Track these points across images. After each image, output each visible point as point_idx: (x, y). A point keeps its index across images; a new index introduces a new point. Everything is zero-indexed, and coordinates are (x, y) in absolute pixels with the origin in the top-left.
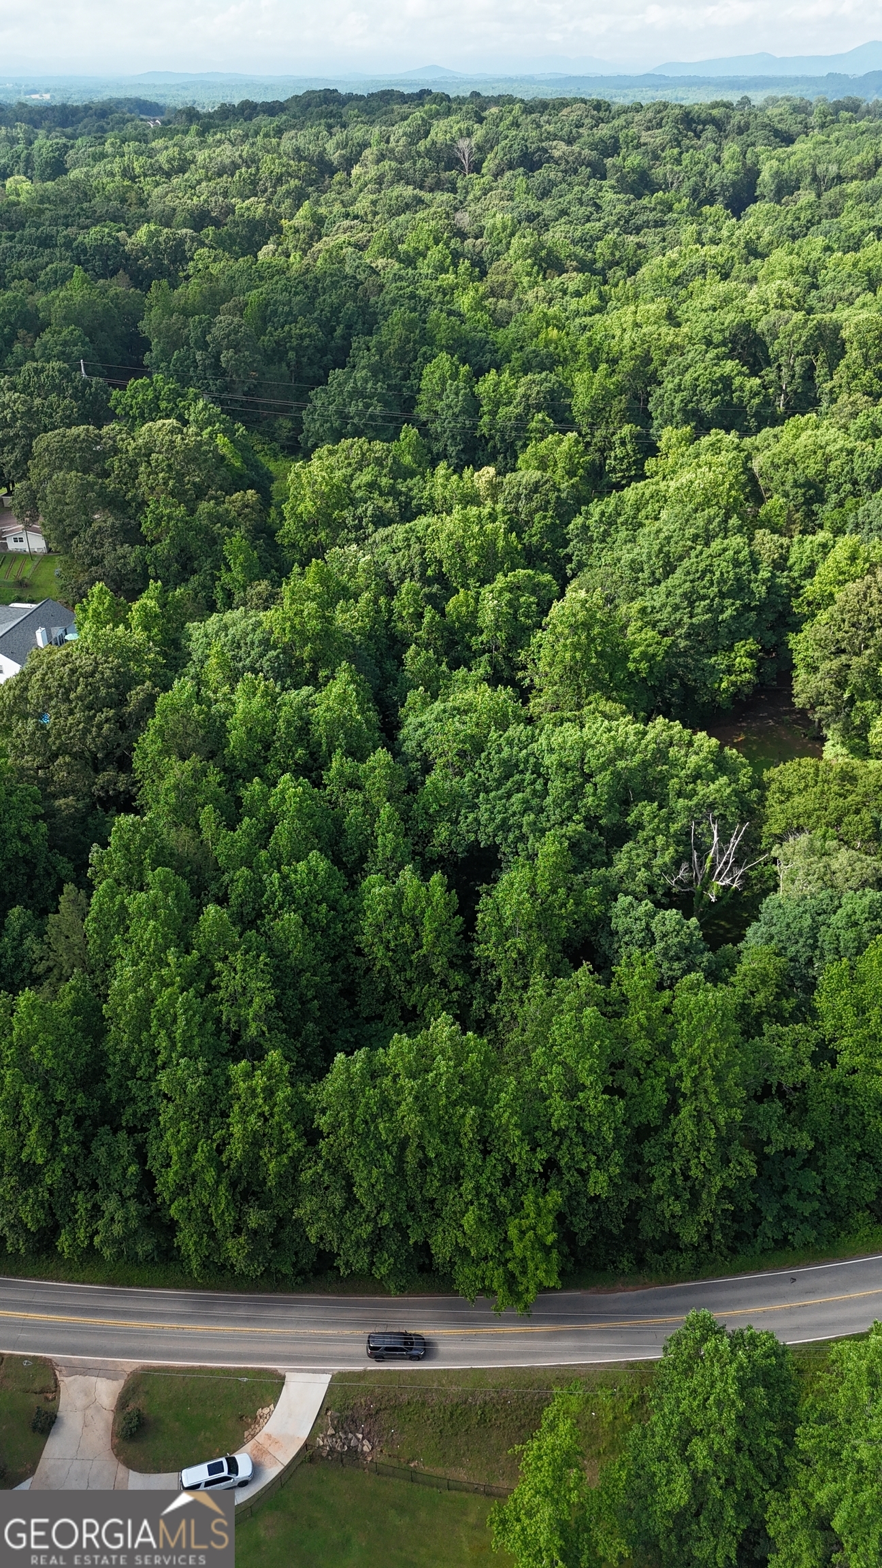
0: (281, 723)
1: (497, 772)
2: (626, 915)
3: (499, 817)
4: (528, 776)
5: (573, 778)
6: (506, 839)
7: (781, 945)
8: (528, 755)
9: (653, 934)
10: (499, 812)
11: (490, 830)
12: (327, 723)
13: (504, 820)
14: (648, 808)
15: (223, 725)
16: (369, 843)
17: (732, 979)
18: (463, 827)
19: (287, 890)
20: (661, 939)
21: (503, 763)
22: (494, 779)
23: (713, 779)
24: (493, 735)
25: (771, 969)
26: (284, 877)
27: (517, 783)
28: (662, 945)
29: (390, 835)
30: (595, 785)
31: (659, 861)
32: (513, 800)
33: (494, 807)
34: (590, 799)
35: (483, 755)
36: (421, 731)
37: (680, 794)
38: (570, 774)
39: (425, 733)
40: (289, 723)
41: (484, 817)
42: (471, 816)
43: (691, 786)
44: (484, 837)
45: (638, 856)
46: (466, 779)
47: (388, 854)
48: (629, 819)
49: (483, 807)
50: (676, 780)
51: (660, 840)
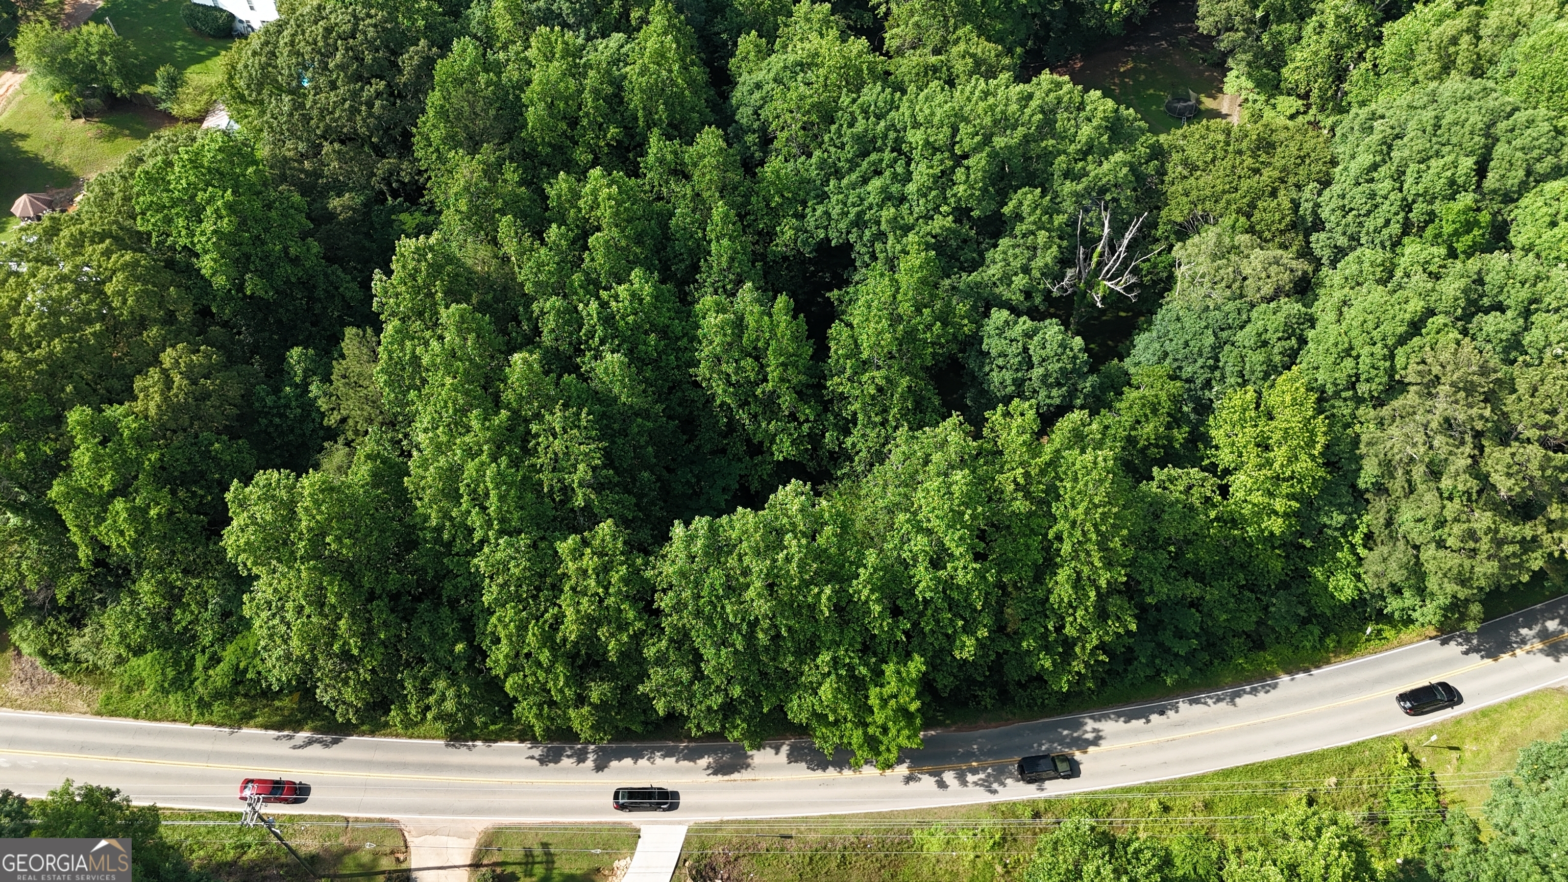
0: (586, 94)
1: (850, 151)
2: (999, 335)
3: (854, 211)
4: (887, 155)
5: (942, 162)
6: (861, 238)
7: (1176, 365)
8: (887, 129)
9: (1030, 357)
10: (854, 205)
11: (843, 226)
12: (642, 91)
13: (859, 215)
14: (1029, 196)
15: (518, 98)
16: (700, 251)
17: (1118, 405)
18: (810, 221)
19: (608, 320)
20: (1040, 364)
21: (858, 139)
22: (847, 161)
23: (1106, 153)
24: (845, 100)
25: (1163, 396)
26: (604, 305)
27: (874, 164)
28: (1041, 371)
29: (725, 242)
30: (968, 168)
31: (1038, 263)
32: (869, 188)
33: (847, 196)
34: (962, 188)
35: (833, 128)
36: (757, 95)
37: (1068, 175)
38: (938, 156)
39: (762, 98)
40: (596, 92)
41: (835, 212)
42: (820, 210)
43: (1080, 164)
44: (836, 234)
45: (1016, 257)
46: (814, 160)
47: (724, 265)
48: (1006, 210)
49: (834, 199)
50: (1063, 157)
51: (1042, 236)
